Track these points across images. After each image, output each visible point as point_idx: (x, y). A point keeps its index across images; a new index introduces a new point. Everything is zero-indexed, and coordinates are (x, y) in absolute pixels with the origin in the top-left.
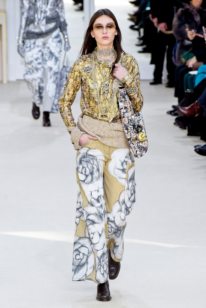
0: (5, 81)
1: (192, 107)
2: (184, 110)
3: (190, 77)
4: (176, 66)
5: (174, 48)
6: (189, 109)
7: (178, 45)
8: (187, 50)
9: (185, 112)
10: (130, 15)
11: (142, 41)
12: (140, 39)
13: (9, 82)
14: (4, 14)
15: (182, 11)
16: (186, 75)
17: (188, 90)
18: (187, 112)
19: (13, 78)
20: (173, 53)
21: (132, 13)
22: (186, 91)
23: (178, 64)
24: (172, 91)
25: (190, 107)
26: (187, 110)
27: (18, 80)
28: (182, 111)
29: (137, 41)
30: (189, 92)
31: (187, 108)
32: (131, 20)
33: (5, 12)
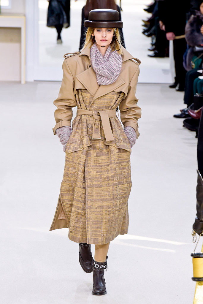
0: (23, 82)
1: (201, 110)
2: (193, 113)
3: (199, 82)
4: (186, 71)
5: (185, 54)
6: (198, 113)
7: (189, 51)
8: (198, 56)
9: (195, 115)
10: (144, 21)
11: (154, 47)
12: (152, 45)
13: (26, 82)
14: (23, 18)
15: (194, 18)
16: (196, 80)
17: (197, 94)
18: (196, 115)
19: (31, 79)
20: (184, 58)
21: (146, 19)
22: (195, 96)
23: (188, 70)
24: (182, 95)
25: (199, 110)
26: (196, 113)
27: (35, 81)
28: (192, 114)
29: (150, 46)
30: (198, 96)
31: (196, 111)
32: (145, 26)
33: (25, 15)
